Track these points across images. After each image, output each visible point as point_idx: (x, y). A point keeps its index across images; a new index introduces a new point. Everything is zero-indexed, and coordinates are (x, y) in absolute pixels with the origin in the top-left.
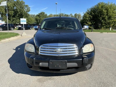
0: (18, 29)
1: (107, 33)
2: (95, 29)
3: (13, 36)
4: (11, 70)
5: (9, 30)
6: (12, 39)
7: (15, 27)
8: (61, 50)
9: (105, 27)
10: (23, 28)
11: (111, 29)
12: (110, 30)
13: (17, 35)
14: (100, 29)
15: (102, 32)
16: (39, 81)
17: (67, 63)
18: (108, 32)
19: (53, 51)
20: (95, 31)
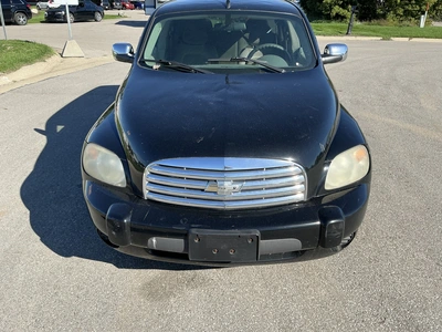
0: (43, 18)
1: (406, 39)
2: (361, 18)
3: (28, 61)
4: (39, 238)
5: (7, 24)
6: (25, 73)
7: (34, 10)
8: (238, 186)
9: (401, 11)
10: (65, 16)
11: (423, 19)
12: (422, 25)
13: (43, 52)
14: (382, 21)
15: (387, 37)
16: (151, 292)
17: (261, 241)
18: (411, 37)
19: (203, 190)
20: (362, 29)
